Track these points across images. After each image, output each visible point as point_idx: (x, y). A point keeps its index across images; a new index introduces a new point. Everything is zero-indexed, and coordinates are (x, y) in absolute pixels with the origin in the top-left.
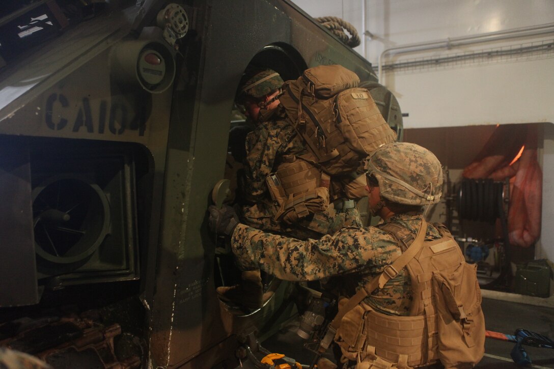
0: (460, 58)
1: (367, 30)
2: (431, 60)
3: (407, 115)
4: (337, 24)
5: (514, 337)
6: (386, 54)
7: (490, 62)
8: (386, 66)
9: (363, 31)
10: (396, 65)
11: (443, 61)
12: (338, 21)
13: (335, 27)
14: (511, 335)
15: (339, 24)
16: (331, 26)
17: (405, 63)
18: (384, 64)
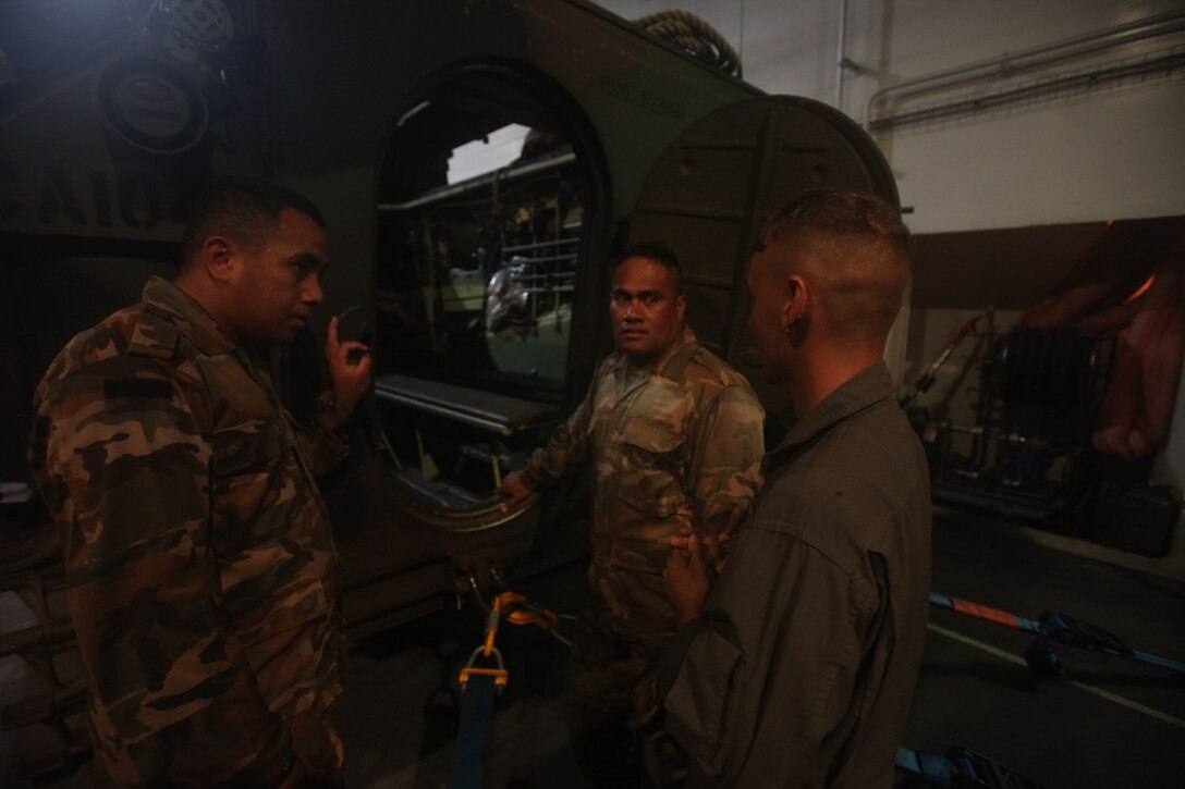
0: (1026, 93)
1: (847, 56)
2: (966, 103)
3: (910, 210)
4: (679, 24)
5: (1036, 624)
6: (880, 99)
7: (1094, 94)
8: (877, 122)
9: (839, 59)
10: (898, 118)
11: (989, 102)
12: (682, 18)
13: (677, 29)
14: (1030, 619)
15: (686, 23)
16: (666, 28)
17: (914, 114)
18: (874, 119)
